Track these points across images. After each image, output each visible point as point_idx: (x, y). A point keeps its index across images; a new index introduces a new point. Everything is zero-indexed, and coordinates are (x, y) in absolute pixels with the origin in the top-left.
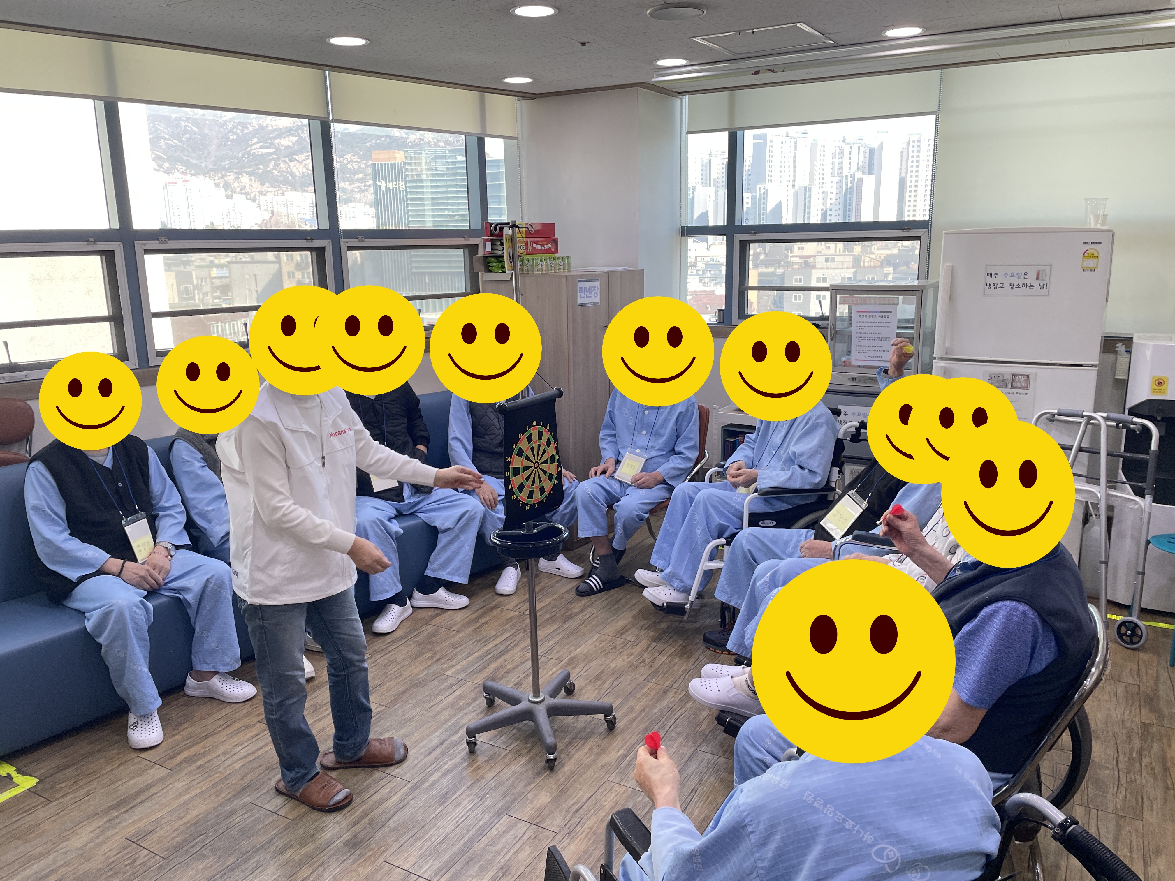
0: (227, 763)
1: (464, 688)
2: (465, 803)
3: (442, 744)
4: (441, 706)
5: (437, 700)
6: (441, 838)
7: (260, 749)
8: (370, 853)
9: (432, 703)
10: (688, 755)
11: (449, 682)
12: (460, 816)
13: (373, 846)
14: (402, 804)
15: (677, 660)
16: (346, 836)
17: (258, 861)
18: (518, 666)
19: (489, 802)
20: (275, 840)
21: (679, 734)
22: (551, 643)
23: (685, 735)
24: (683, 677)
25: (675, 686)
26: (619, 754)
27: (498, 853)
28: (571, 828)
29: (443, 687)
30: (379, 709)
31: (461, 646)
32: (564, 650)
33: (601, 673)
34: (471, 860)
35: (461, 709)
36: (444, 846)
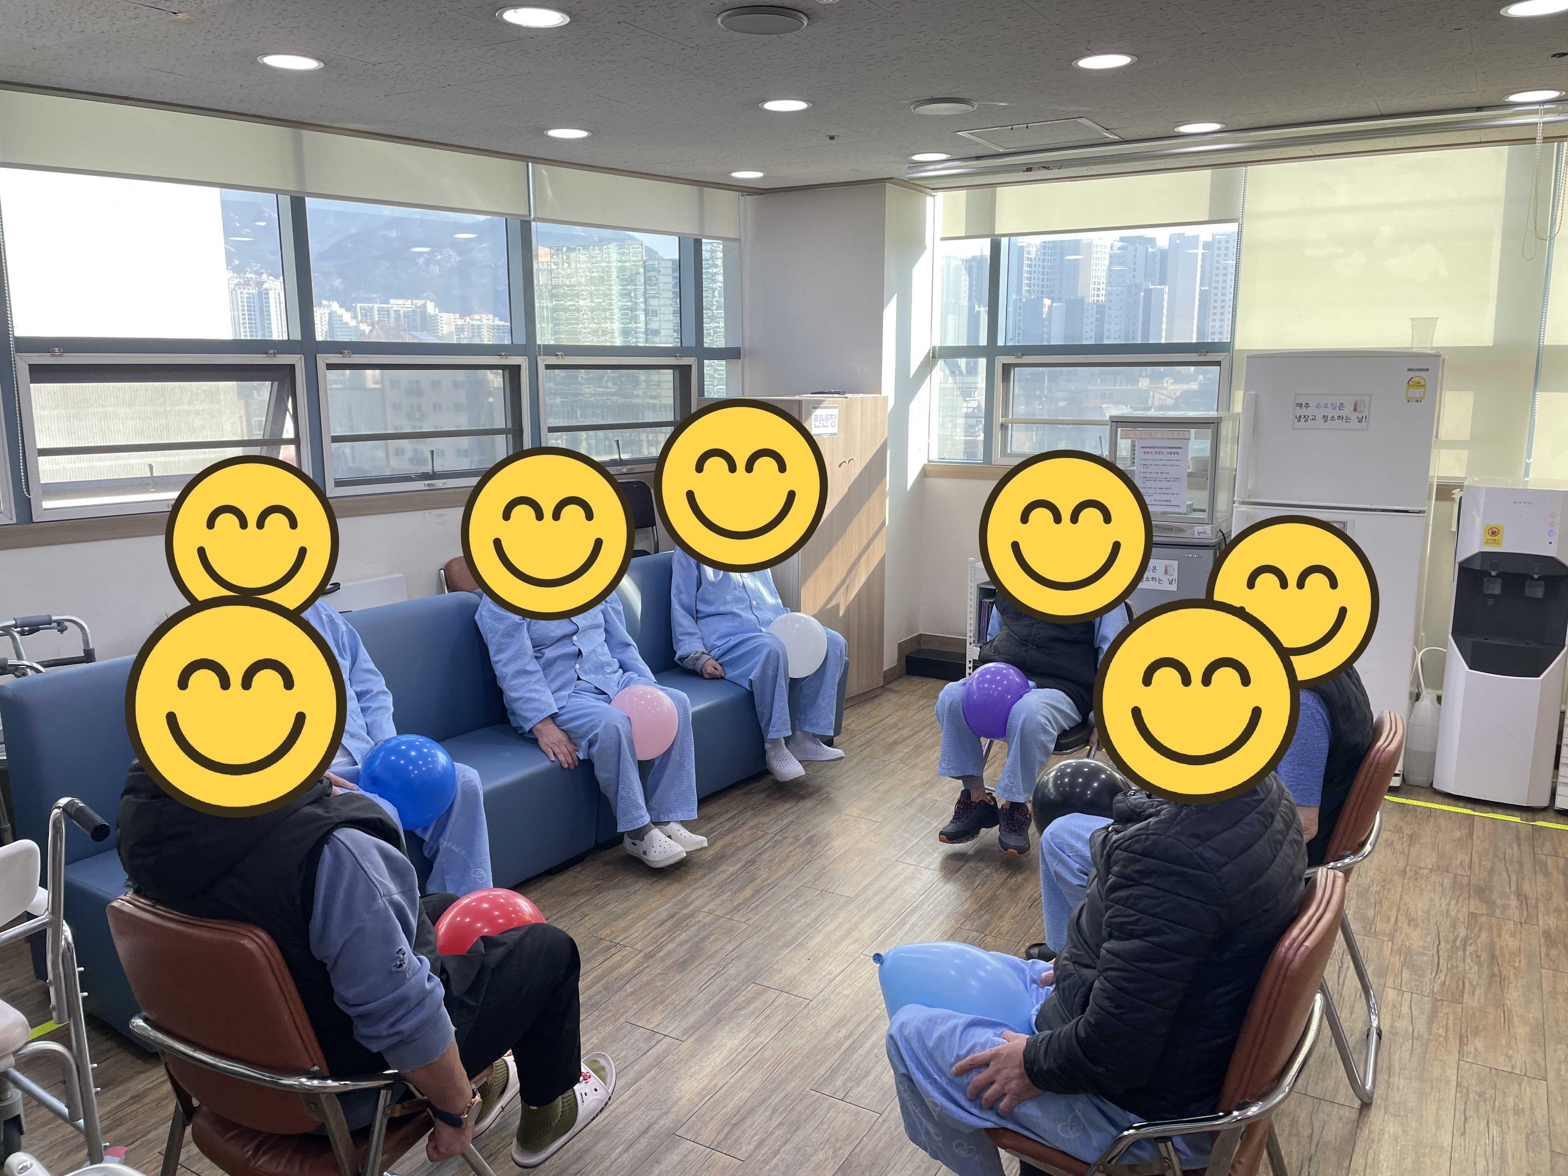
2: (706, 971)
3: (672, 917)
6: (684, 1003)
8: (610, 1014)
12: (703, 983)
13: (611, 1008)
14: (636, 971)
18: (749, 844)
19: (732, 971)
22: (785, 822)
23: (946, 913)
26: (873, 930)
27: (749, 1017)
28: (827, 996)
30: (596, 883)
32: (800, 829)
33: (847, 852)
34: (718, 1022)
35: (690, 884)
36: (688, 1010)
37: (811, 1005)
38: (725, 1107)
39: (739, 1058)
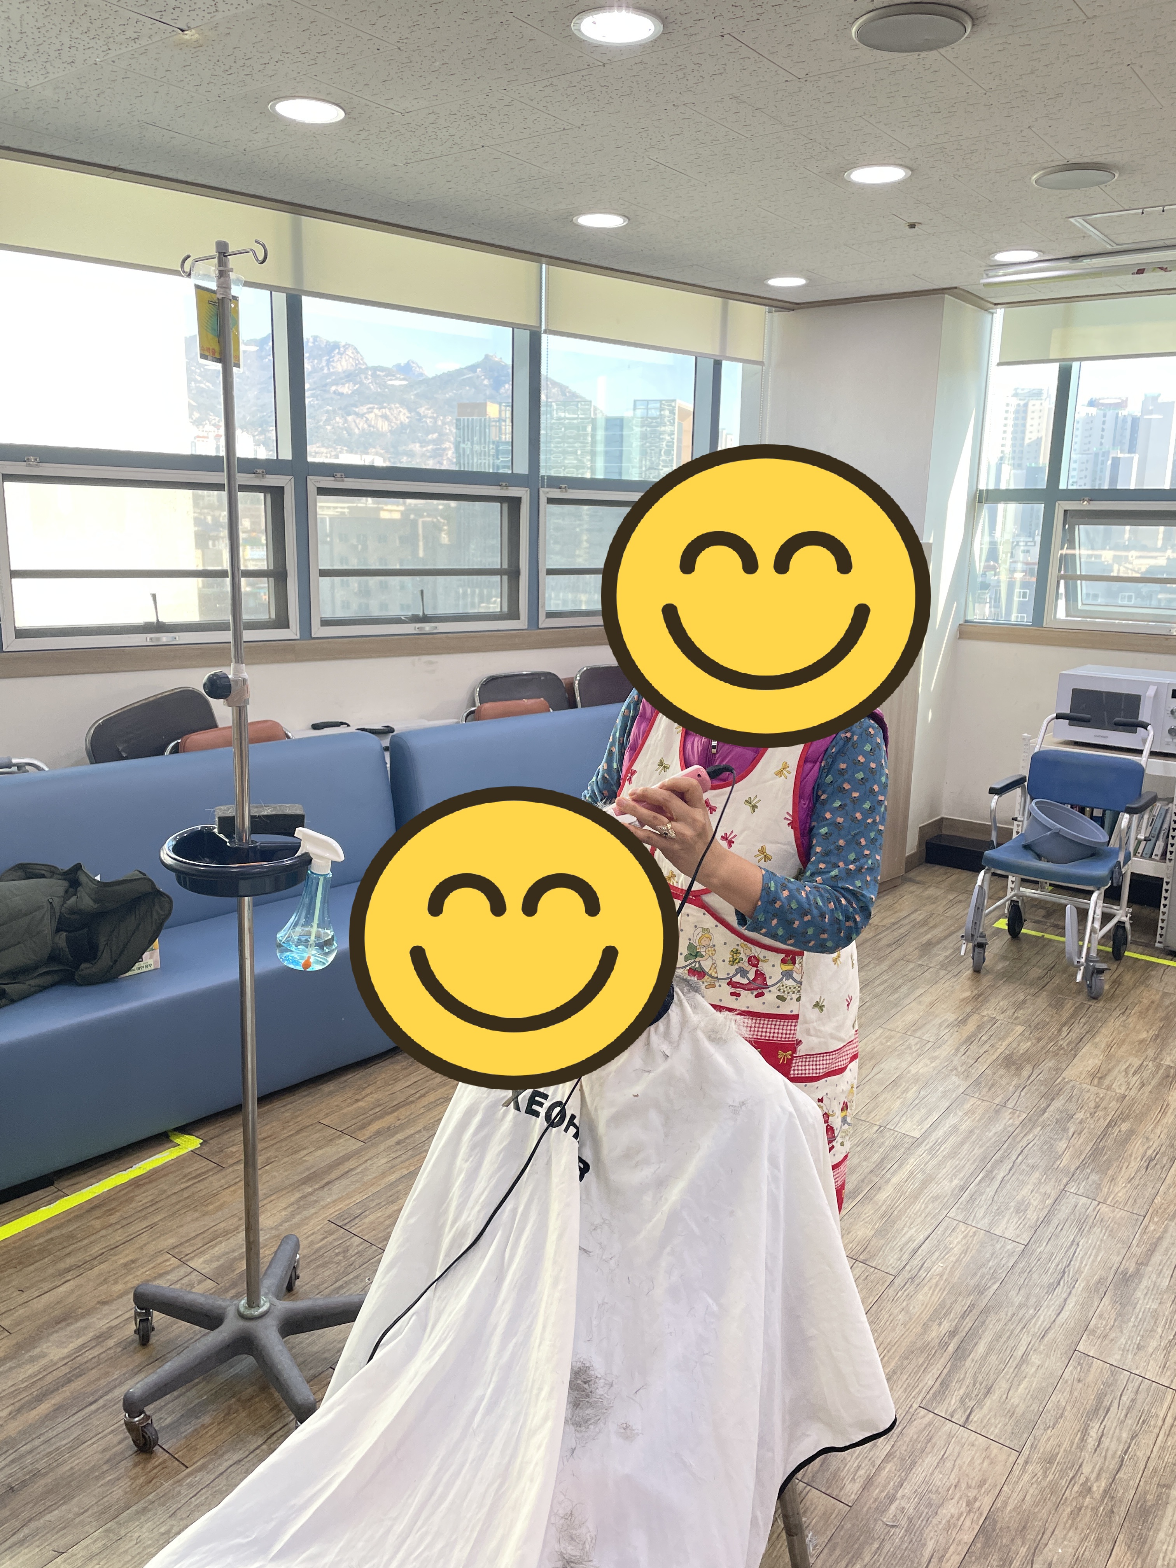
10: (1054, 1196)
15: (1002, 1071)
21: (1034, 1167)
23: (1041, 1170)
24: (1017, 1094)
25: (1010, 1105)
28: (914, 1272)
37: (897, 1281)
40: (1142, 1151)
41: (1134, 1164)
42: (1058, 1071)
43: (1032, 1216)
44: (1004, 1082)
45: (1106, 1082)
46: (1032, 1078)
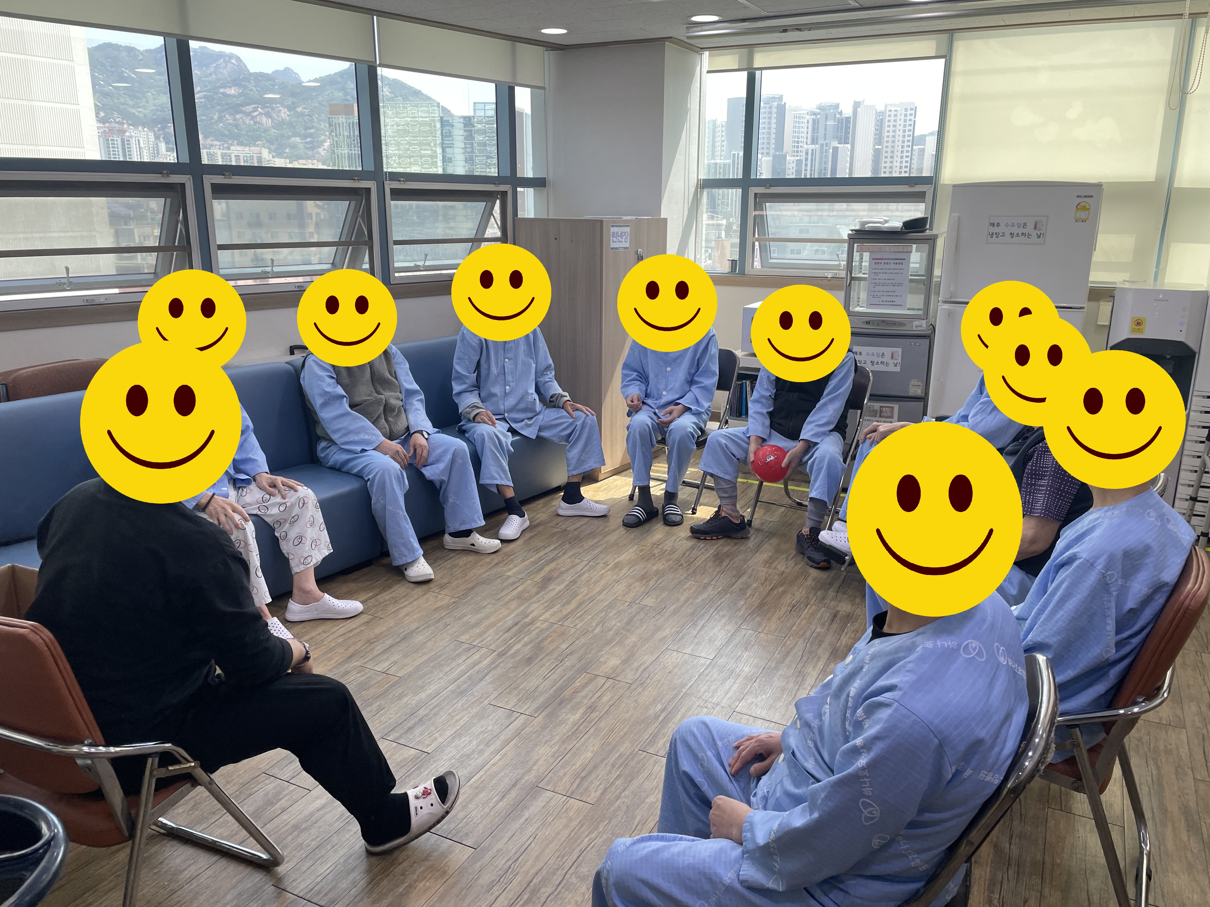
0: (329, 639)
1: (525, 585)
2: (547, 664)
3: (517, 624)
4: (508, 597)
5: (504, 593)
6: (533, 689)
7: (355, 629)
8: (476, 699)
9: (500, 596)
10: (732, 631)
11: (510, 581)
12: (546, 673)
13: (476, 694)
14: (493, 666)
15: (710, 564)
16: (452, 687)
17: (380, 706)
18: (570, 569)
19: (568, 663)
20: (390, 691)
21: (723, 616)
22: (596, 552)
23: (727, 618)
24: (718, 576)
25: (713, 583)
26: (673, 631)
27: (585, 697)
28: (643, 681)
29: (506, 584)
30: (453, 600)
31: (515, 554)
32: (609, 557)
33: (646, 573)
34: (562, 702)
35: (527, 600)
36: (537, 694)
37: (632, 687)
38: (574, 765)
39: (581, 728)
40: (789, 601)
41: (784, 609)
42: (746, 561)
43: (718, 643)
44: (711, 570)
45: (773, 565)
46: (729, 566)
